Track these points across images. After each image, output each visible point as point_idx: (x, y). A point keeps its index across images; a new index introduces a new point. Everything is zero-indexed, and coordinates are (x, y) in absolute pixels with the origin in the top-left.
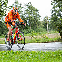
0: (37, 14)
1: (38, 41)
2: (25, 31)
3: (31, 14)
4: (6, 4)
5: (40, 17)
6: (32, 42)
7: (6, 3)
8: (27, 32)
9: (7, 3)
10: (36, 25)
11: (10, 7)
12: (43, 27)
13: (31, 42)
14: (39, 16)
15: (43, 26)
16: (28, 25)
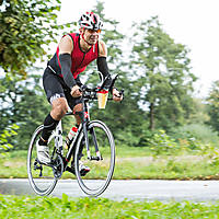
0: (182, 66)
1: (179, 174)
2: (130, 134)
3: (157, 64)
4: (54, 12)
5: (195, 79)
6: (154, 174)
7: (52, 8)
8: (137, 142)
9: (59, 8)
10: (176, 112)
11: (68, 25)
12: (206, 123)
13: (151, 175)
14: (191, 75)
15: (208, 118)
16: (142, 112)
